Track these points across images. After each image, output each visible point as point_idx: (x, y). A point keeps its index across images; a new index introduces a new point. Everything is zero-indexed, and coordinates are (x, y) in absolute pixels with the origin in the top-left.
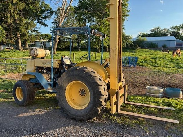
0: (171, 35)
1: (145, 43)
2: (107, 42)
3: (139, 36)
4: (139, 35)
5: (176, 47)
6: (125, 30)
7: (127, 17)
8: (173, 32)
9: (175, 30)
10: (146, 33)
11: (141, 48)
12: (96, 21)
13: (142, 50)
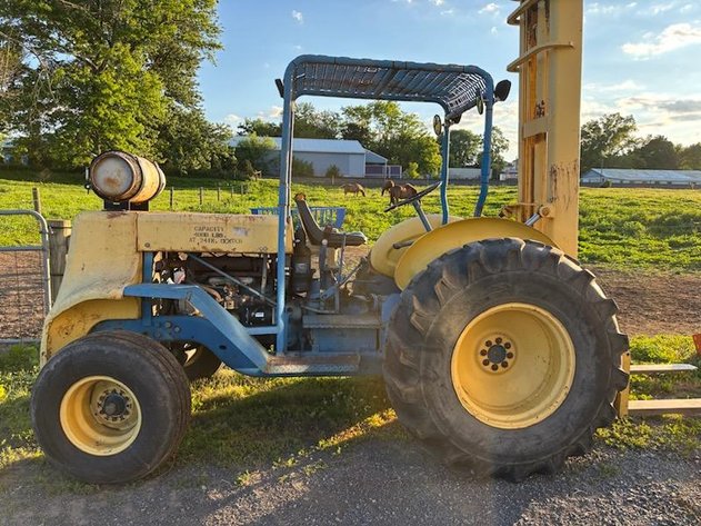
0: (346, 137)
1: (270, 157)
2: (135, 146)
3: (242, 130)
4: (242, 127)
5: (367, 177)
6: (201, 103)
7: (211, 52)
8: (351, 126)
9: (355, 121)
10: (265, 121)
11: (264, 175)
12: (78, 49)
13: (266, 185)
